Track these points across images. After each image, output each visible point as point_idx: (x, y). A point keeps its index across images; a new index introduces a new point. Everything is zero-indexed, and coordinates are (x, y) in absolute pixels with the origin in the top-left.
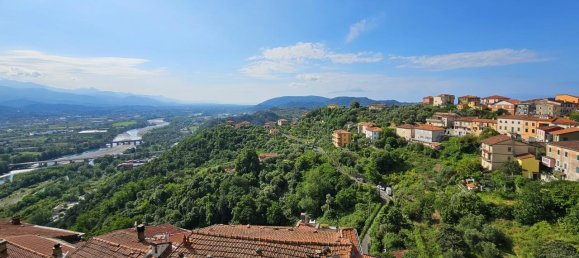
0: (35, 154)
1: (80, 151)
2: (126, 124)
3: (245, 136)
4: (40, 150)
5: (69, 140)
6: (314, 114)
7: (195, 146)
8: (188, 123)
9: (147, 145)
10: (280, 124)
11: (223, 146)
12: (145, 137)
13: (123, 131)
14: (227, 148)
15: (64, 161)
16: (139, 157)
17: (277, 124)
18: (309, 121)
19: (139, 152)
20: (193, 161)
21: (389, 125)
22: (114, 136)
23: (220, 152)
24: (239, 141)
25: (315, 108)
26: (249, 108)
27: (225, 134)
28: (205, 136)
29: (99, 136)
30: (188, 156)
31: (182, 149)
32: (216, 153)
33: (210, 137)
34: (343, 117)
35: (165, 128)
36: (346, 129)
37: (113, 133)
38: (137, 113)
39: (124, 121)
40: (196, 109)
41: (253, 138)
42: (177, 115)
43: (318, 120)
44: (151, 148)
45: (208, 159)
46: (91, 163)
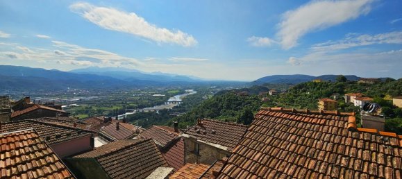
0: (135, 105)
1: (153, 106)
2: (174, 92)
3: (244, 102)
4: (137, 103)
5: (149, 99)
6: (300, 87)
8: (207, 93)
9: (184, 104)
10: (270, 94)
11: (228, 107)
12: (183, 99)
13: (173, 95)
15: (146, 110)
16: (179, 111)
17: (268, 94)
18: (296, 92)
19: (179, 108)
20: (210, 116)
21: (383, 96)
22: (168, 98)
24: (240, 104)
25: (300, 83)
26: (247, 83)
29: (161, 98)
30: (207, 112)
31: (204, 107)
32: (225, 111)
33: (221, 100)
34: (329, 89)
35: (194, 95)
37: (168, 96)
38: (180, 86)
39: (173, 90)
40: (212, 84)
41: (250, 103)
42: (201, 87)
43: (305, 91)
44: (186, 106)
45: (219, 115)
46: (157, 112)
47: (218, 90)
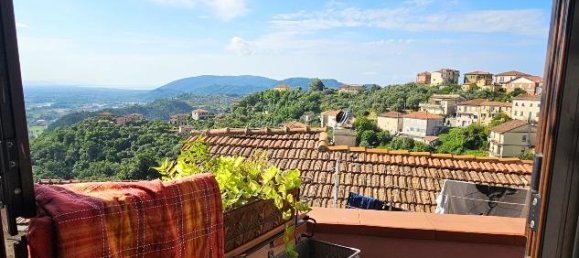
3: (135, 138)
6: (253, 101)
7: (43, 156)
10: (195, 117)
11: (95, 154)
14: (103, 158)
17: (190, 118)
18: (245, 113)
21: (367, 114)
23: (91, 165)
24: (126, 145)
25: (252, 93)
26: (141, 95)
27: (97, 135)
28: (61, 140)
32: (86, 166)
33: (71, 140)
34: (299, 104)
36: (303, 122)
41: (150, 141)
43: (259, 110)
47: (62, 112)
